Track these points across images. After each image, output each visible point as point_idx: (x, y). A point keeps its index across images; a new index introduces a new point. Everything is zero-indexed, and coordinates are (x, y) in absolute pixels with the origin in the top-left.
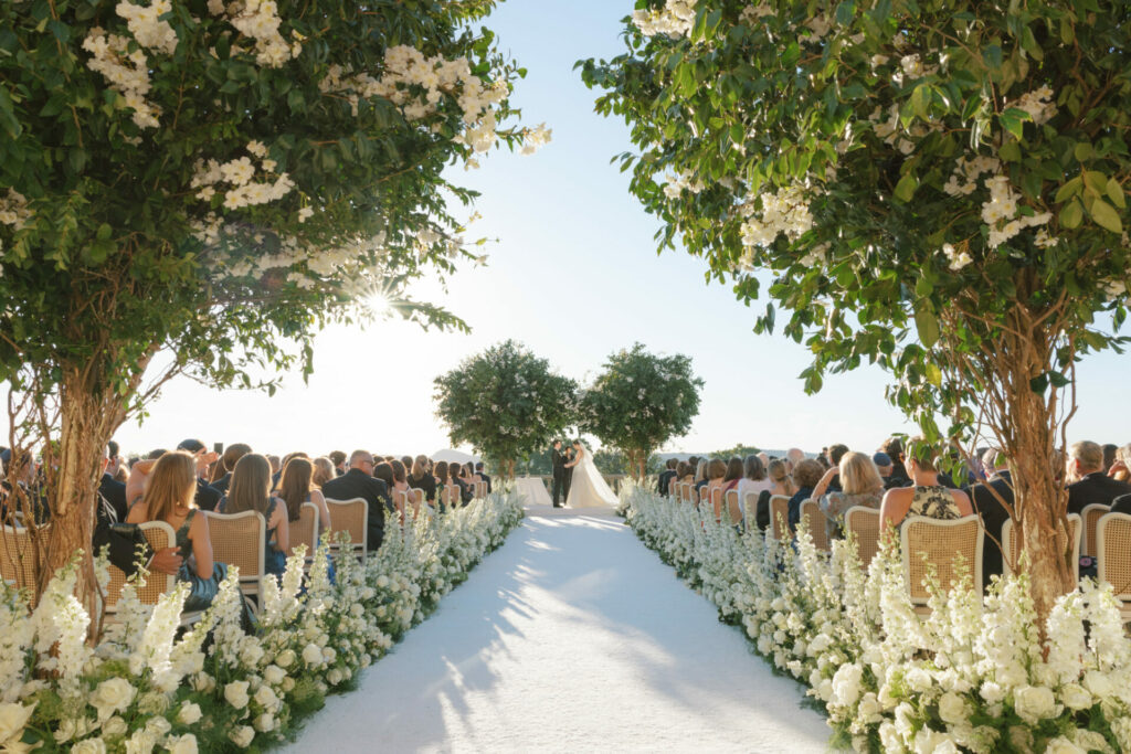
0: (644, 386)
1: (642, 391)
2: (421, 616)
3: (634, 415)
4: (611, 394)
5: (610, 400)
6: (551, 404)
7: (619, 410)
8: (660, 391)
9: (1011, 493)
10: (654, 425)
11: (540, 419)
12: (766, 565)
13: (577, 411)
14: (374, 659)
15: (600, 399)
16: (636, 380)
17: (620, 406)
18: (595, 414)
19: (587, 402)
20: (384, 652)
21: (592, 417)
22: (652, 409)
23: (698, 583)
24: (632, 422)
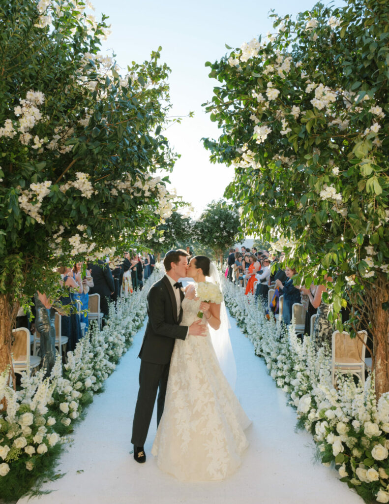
0: (223, 221)
1: (222, 223)
2: (126, 349)
3: (218, 235)
4: (207, 224)
5: (207, 227)
6: (178, 228)
7: (211, 232)
8: (231, 223)
9: (372, 344)
10: (227, 239)
11: (173, 235)
12: (276, 335)
13: (191, 231)
14: (109, 375)
15: (202, 226)
16: (219, 217)
17: (212, 230)
18: (199, 233)
19: (196, 227)
20: (112, 371)
21: (197, 234)
22: (227, 232)
23: (246, 332)
24: (217, 238)
